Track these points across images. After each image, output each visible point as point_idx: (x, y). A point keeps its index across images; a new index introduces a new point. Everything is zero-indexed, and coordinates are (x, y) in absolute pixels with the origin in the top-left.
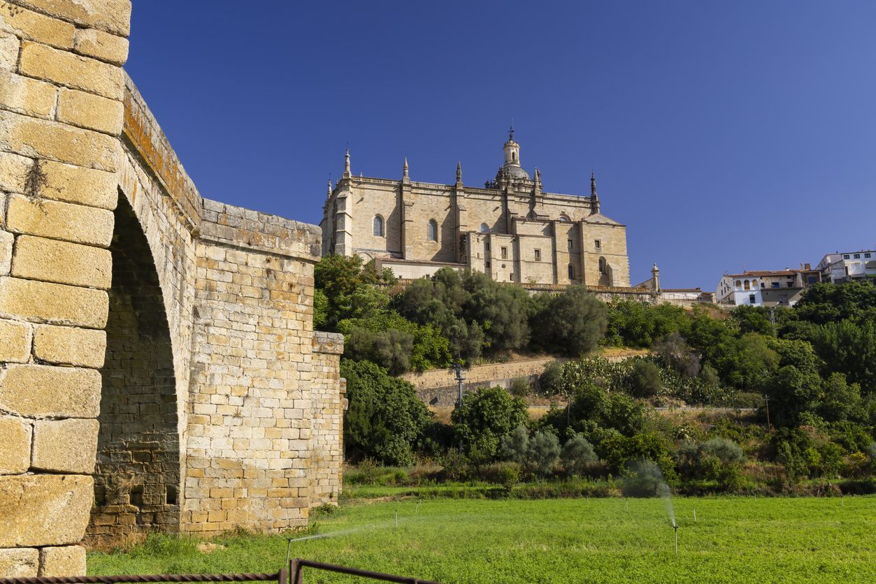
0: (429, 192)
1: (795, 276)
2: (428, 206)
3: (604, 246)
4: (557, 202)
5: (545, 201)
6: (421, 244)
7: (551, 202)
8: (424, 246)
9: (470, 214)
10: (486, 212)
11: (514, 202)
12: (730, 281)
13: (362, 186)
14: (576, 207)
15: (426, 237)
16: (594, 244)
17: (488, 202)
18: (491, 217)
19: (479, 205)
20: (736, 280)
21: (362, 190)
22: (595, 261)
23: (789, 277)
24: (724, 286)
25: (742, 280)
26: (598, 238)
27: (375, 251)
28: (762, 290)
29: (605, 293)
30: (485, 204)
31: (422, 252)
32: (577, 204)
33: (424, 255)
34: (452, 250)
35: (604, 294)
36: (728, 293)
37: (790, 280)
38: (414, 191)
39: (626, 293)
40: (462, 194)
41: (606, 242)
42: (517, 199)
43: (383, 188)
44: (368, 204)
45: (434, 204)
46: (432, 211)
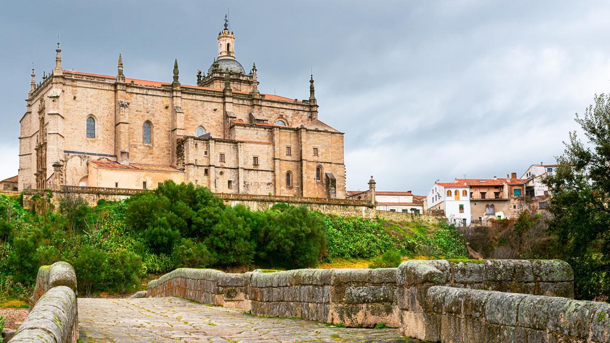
0: (145, 91)
1: (502, 187)
2: (144, 107)
3: (322, 155)
4: (276, 105)
5: (264, 104)
6: (136, 147)
7: (270, 104)
8: (139, 150)
9: (187, 116)
10: (203, 114)
11: (232, 104)
12: (442, 191)
13: (74, 83)
14: (295, 110)
15: (142, 140)
16: (312, 152)
17: (205, 103)
18: (208, 120)
19: (197, 107)
20: (447, 190)
21: (75, 89)
22: (312, 169)
23: (496, 187)
24: (435, 194)
25: (453, 191)
26: (316, 146)
27: (88, 154)
28: (471, 201)
29: (323, 204)
30: (202, 105)
31: (137, 155)
32: (295, 107)
33: (139, 159)
34: (169, 154)
35: (322, 206)
36: (439, 201)
37: (497, 191)
38: (129, 90)
39: (343, 205)
40: (179, 94)
41: (324, 150)
42: (235, 101)
43: (96, 86)
44: (81, 103)
45: (149, 105)
46: (148, 112)
